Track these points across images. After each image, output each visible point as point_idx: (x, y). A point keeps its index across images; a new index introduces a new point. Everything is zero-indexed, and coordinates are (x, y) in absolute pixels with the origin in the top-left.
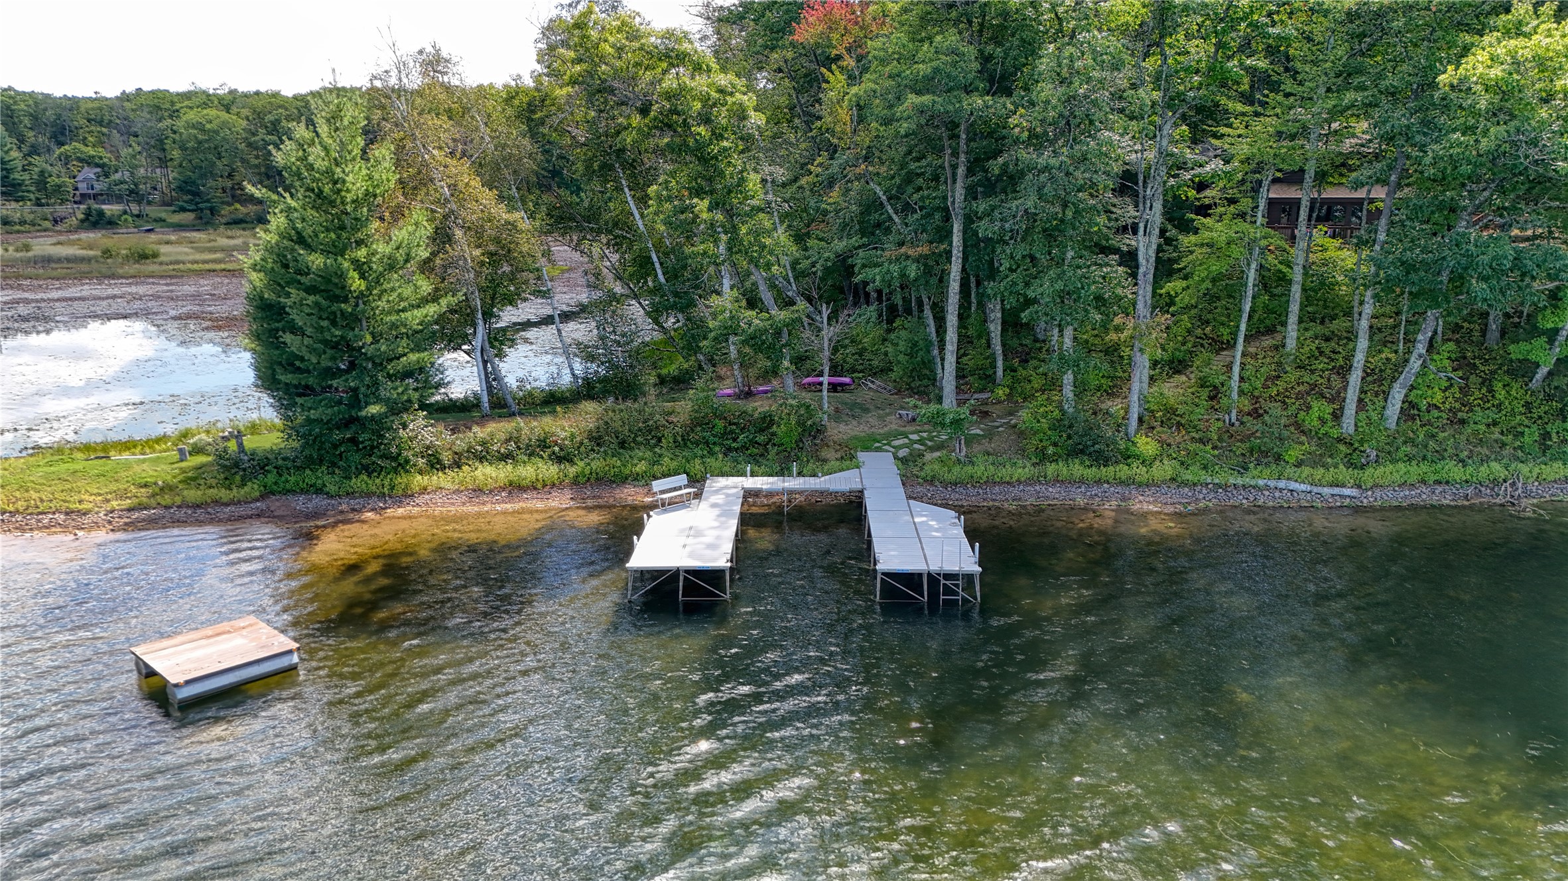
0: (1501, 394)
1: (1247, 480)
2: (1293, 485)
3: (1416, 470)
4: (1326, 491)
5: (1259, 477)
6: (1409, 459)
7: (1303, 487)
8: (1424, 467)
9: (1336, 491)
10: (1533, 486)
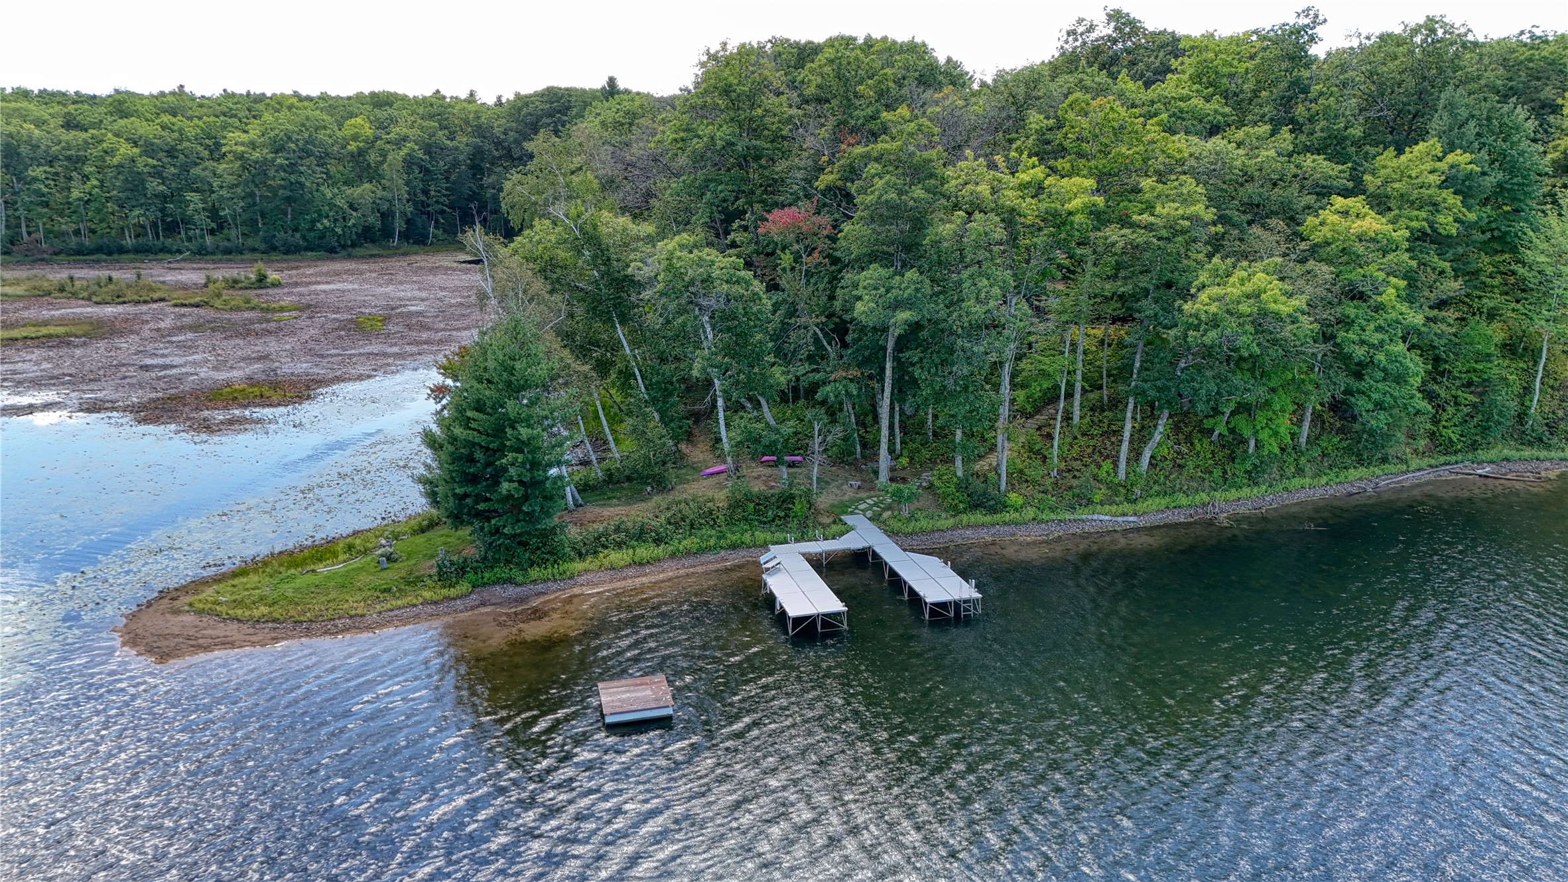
0: (1198, 447)
1: (1077, 517)
2: (1102, 517)
3: (1164, 501)
4: (1120, 519)
5: (1083, 514)
6: (1158, 494)
7: (1107, 518)
8: (1167, 498)
9: (1125, 519)
10: (1223, 505)
